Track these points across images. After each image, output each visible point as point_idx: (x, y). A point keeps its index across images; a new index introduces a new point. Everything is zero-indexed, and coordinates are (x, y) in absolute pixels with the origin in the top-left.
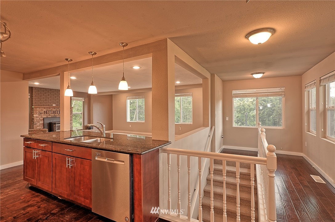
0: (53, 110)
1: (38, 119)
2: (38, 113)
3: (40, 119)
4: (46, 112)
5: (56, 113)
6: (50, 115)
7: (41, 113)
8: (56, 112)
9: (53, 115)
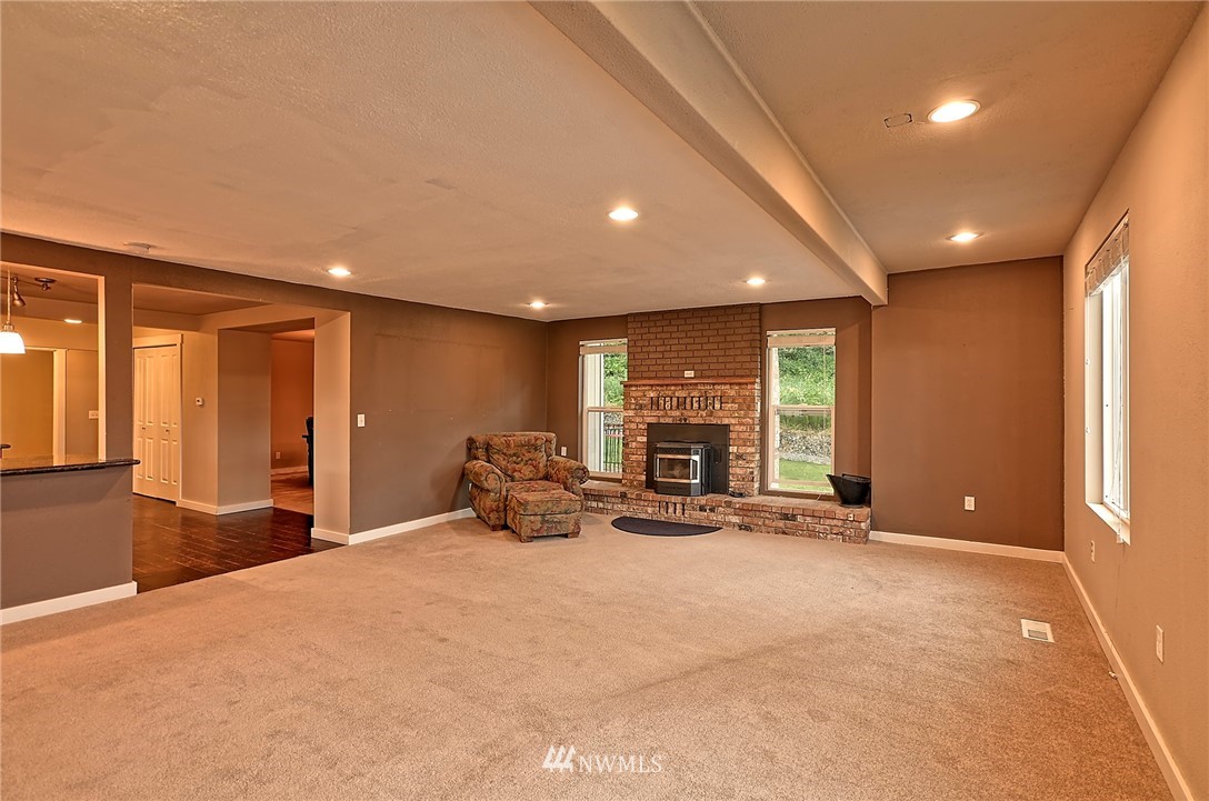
0: (677, 394)
1: (633, 426)
2: (633, 407)
3: (640, 426)
4: (655, 403)
5: (688, 407)
6: (666, 415)
7: (641, 407)
8: (688, 400)
9: (678, 413)
